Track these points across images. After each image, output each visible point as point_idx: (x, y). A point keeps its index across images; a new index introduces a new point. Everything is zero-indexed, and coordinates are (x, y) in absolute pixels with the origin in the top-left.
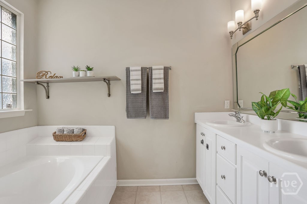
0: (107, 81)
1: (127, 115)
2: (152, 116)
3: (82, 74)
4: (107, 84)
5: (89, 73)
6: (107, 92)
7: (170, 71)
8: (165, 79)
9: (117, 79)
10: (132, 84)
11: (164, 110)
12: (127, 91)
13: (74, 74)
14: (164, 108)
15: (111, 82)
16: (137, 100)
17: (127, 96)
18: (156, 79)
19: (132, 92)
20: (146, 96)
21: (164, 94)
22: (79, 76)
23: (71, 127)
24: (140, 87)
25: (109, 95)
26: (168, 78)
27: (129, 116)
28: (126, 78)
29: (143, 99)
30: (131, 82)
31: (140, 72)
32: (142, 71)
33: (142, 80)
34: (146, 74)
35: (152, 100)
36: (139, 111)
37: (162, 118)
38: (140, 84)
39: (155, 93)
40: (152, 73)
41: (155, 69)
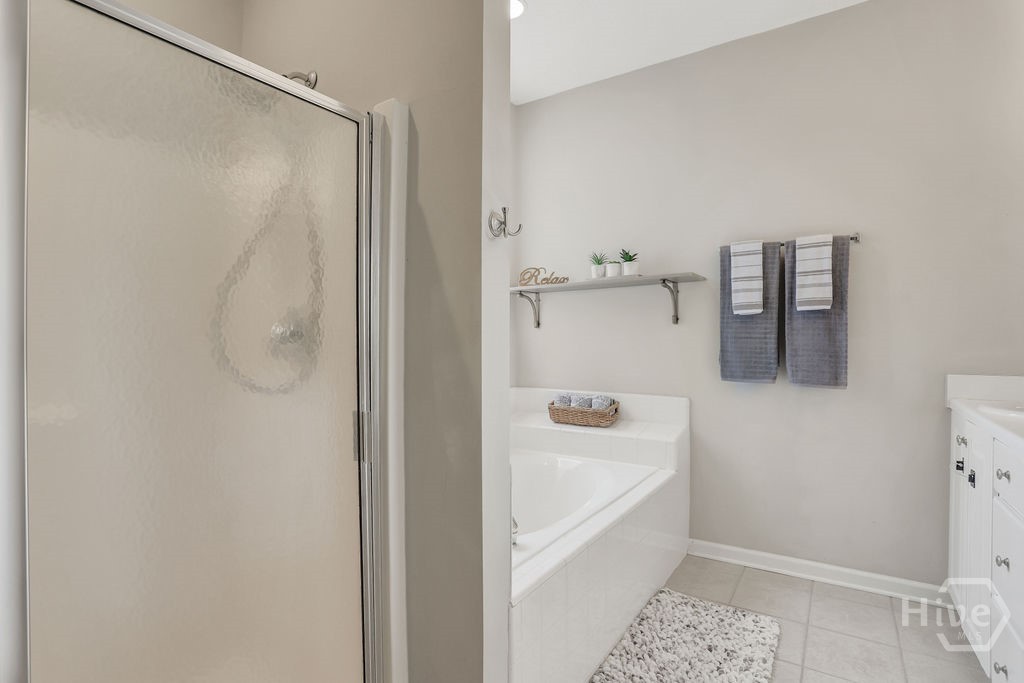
0: (671, 285)
1: (722, 370)
2: (793, 376)
3: (611, 271)
4: (672, 292)
5: (628, 269)
6: (672, 313)
7: (853, 247)
8: (838, 274)
9: (694, 279)
10: (737, 291)
11: (830, 362)
12: (723, 308)
13: (594, 272)
14: (830, 356)
15: (681, 286)
16: (749, 333)
17: (722, 323)
18: (806, 273)
19: (735, 312)
20: (775, 320)
21: (833, 316)
22: (604, 275)
23: (585, 393)
24: (758, 298)
25: (676, 320)
26: (847, 270)
27: (727, 374)
28: (721, 275)
29: (766, 329)
30: (735, 286)
31: (759, 258)
32: (764, 253)
33: (765, 277)
34: (777, 261)
35: (795, 332)
36: (755, 362)
37: (823, 384)
38: (759, 290)
39: (803, 312)
40: (794, 257)
41: (802, 247)
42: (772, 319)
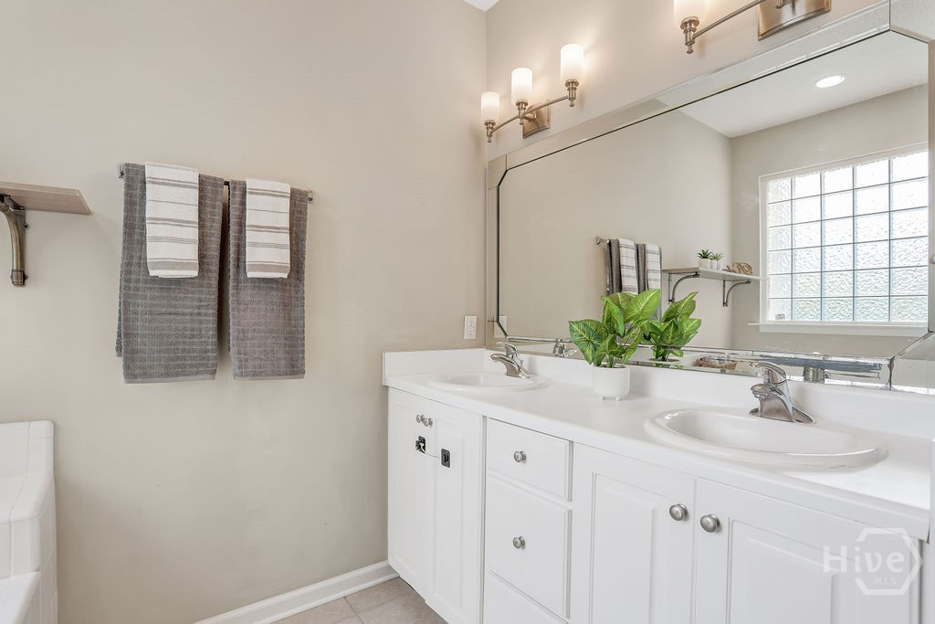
0: (12, 210)
1: (127, 367)
2: (239, 367)
4: (13, 222)
6: (12, 264)
8: (294, 235)
10: (156, 239)
11: (285, 345)
12: (126, 264)
14: (286, 338)
15: (32, 216)
16: (175, 306)
17: (124, 288)
18: (259, 228)
19: (153, 273)
20: (215, 289)
21: (288, 288)
24: (191, 253)
25: (21, 278)
26: (304, 232)
27: (136, 369)
28: (126, 210)
29: (201, 301)
30: (151, 230)
31: (194, 195)
32: (201, 190)
33: (201, 226)
34: (219, 204)
35: (242, 307)
36: (184, 351)
37: (279, 375)
38: (193, 241)
39: (253, 279)
40: (243, 203)
41: (256, 192)
42: (209, 286)
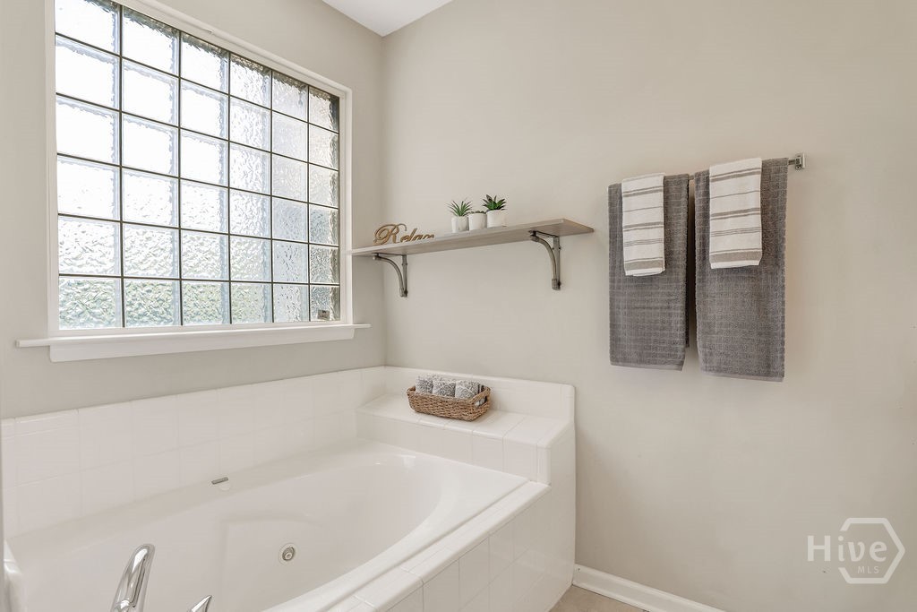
0: (550, 241)
1: (612, 352)
2: (705, 361)
3: (474, 221)
4: (550, 249)
5: (494, 219)
6: (551, 276)
7: (793, 176)
8: (769, 214)
10: (630, 244)
11: (760, 341)
12: (613, 268)
13: (453, 225)
15: (564, 241)
16: (647, 301)
17: (612, 287)
18: (723, 216)
19: (628, 273)
20: (682, 283)
21: (764, 275)
22: (467, 228)
24: (657, 252)
25: (558, 284)
27: (618, 355)
28: (610, 224)
29: (670, 295)
30: (627, 236)
31: (659, 198)
32: (666, 191)
33: (667, 225)
34: (684, 200)
35: (709, 299)
36: (655, 341)
38: (659, 241)
39: (719, 270)
40: (707, 193)
41: (718, 179)
42: (678, 281)
